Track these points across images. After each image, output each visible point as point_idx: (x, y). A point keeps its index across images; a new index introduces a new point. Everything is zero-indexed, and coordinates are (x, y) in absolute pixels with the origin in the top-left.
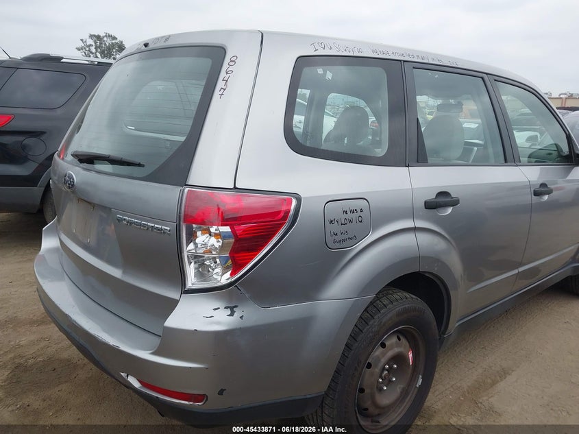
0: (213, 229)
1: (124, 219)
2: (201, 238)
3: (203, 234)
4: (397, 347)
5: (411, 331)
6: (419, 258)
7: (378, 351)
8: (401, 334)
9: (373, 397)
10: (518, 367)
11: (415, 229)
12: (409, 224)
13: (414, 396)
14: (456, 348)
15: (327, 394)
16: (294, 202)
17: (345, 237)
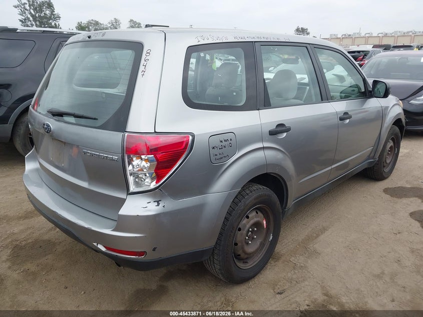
0: (143, 157)
1: (88, 153)
2: (136, 162)
3: (137, 159)
4: (256, 217)
5: (263, 207)
6: (267, 165)
7: (245, 221)
8: (258, 210)
9: (243, 248)
10: (333, 226)
11: (264, 148)
12: (260, 145)
13: (268, 246)
14: (296, 217)
15: (215, 247)
16: (191, 138)
17: (222, 156)
